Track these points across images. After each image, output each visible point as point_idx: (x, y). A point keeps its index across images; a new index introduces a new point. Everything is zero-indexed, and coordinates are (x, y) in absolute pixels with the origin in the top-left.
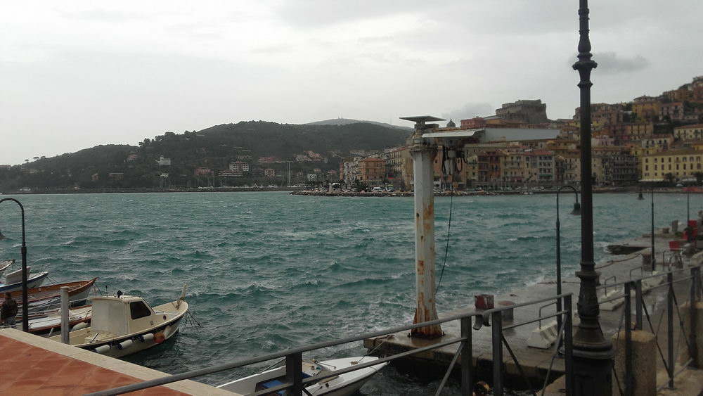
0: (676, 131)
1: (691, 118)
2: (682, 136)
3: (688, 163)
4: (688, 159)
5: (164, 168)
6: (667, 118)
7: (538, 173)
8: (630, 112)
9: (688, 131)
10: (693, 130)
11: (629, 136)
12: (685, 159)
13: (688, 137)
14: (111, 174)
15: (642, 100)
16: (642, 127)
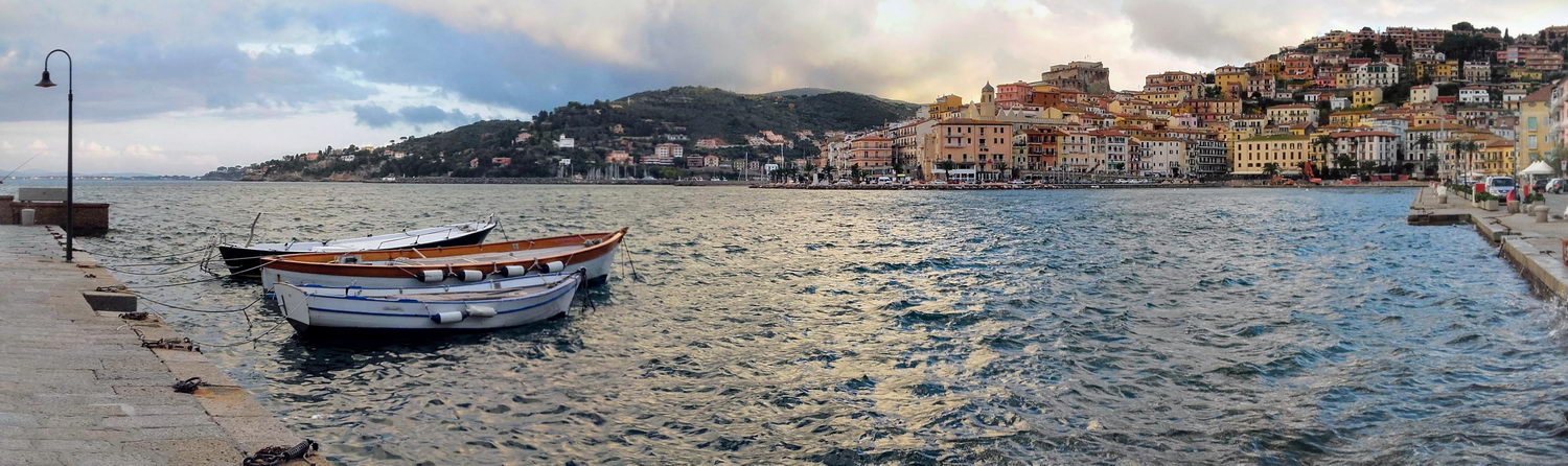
0: (1269, 111)
1: (1284, 96)
2: (1276, 119)
3: (1288, 152)
4: (1288, 146)
5: (565, 152)
6: (1256, 94)
7: (1108, 161)
8: (1212, 86)
9: (1283, 111)
10: (1289, 111)
11: (1214, 115)
12: (1284, 146)
13: (1283, 119)
14: (494, 160)
15: (1226, 71)
16: (1229, 104)
